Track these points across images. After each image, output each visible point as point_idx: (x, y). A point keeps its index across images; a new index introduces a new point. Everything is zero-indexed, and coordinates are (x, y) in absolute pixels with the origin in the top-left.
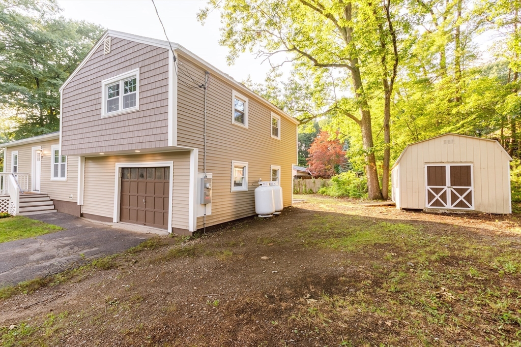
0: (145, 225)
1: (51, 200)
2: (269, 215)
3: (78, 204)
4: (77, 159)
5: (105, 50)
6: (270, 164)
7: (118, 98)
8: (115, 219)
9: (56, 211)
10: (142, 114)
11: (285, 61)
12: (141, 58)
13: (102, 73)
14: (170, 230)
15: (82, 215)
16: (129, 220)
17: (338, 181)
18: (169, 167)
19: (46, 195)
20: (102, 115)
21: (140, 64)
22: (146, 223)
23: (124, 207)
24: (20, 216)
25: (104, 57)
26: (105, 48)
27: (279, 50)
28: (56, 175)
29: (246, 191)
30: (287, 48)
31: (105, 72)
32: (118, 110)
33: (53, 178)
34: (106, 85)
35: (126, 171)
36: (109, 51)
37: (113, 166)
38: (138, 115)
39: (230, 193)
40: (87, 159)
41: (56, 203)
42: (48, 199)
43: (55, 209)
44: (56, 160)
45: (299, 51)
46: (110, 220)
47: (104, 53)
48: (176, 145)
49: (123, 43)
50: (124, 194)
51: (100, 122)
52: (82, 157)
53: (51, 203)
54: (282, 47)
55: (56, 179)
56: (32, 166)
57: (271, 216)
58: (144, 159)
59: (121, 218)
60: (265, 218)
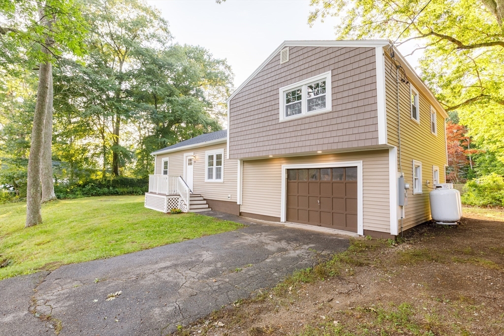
0: (320, 226)
1: (204, 200)
2: (454, 222)
3: (238, 203)
4: (236, 162)
5: (281, 60)
6: (432, 164)
7: (300, 103)
8: (283, 219)
9: (210, 209)
10: (335, 115)
11: (417, 49)
12: (332, 61)
13: (279, 81)
14: (360, 232)
15: (241, 214)
16: (298, 220)
17: (476, 186)
18: (357, 167)
19: (200, 195)
20: (280, 119)
21: (332, 67)
22: (321, 224)
23: (291, 207)
24: (191, 213)
25: (280, 67)
26: (281, 58)
27: (409, 38)
28: (210, 176)
29: (420, 194)
30: (422, 34)
31: (283, 80)
32: (301, 113)
33: (207, 180)
34: (284, 92)
35: (291, 173)
36: (288, 60)
37: (279, 167)
38: (330, 116)
39: (412, 196)
40: (245, 162)
41: (210, 202)
42: (202, 198)
43: (209, 208)
44: (211, 164)
45: (438, 35)
46: (278, 219)
47: (281, 63)
48: (387, 144)
49: (305, 51)
50: (290, 194)
51: (277, 126)
52: (241, 160)
53: (205, 202)
54: (414, 33)
55: (210, 180)
56: (184, 170)
57: (456, 223)
58: (320, 159)
59: (288, 219)
60: (450, 225)
